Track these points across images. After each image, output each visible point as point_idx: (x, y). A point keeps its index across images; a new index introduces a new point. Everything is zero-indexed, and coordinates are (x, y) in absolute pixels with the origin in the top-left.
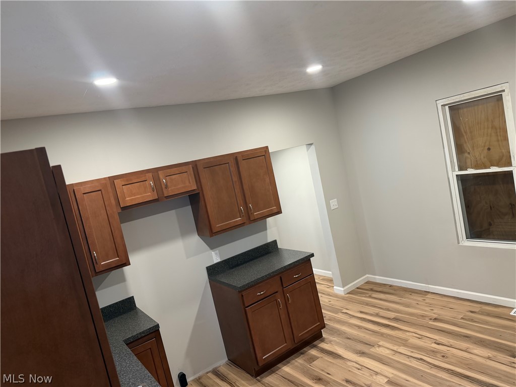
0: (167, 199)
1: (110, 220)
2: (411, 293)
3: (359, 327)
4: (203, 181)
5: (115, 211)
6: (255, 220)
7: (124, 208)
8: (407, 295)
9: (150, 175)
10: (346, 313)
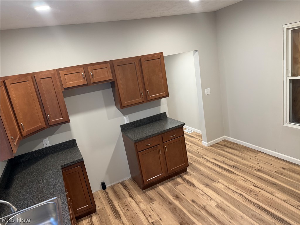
0: (93, 84)
1: (57, 95)
2: (248, 151)
3: (210, 168)
4: (117, 74)
5: (60, 90)
6: (150, 100)
7: (66, 89)
8: (246, 152)
9: (82, 69)
10: (205, 158)
